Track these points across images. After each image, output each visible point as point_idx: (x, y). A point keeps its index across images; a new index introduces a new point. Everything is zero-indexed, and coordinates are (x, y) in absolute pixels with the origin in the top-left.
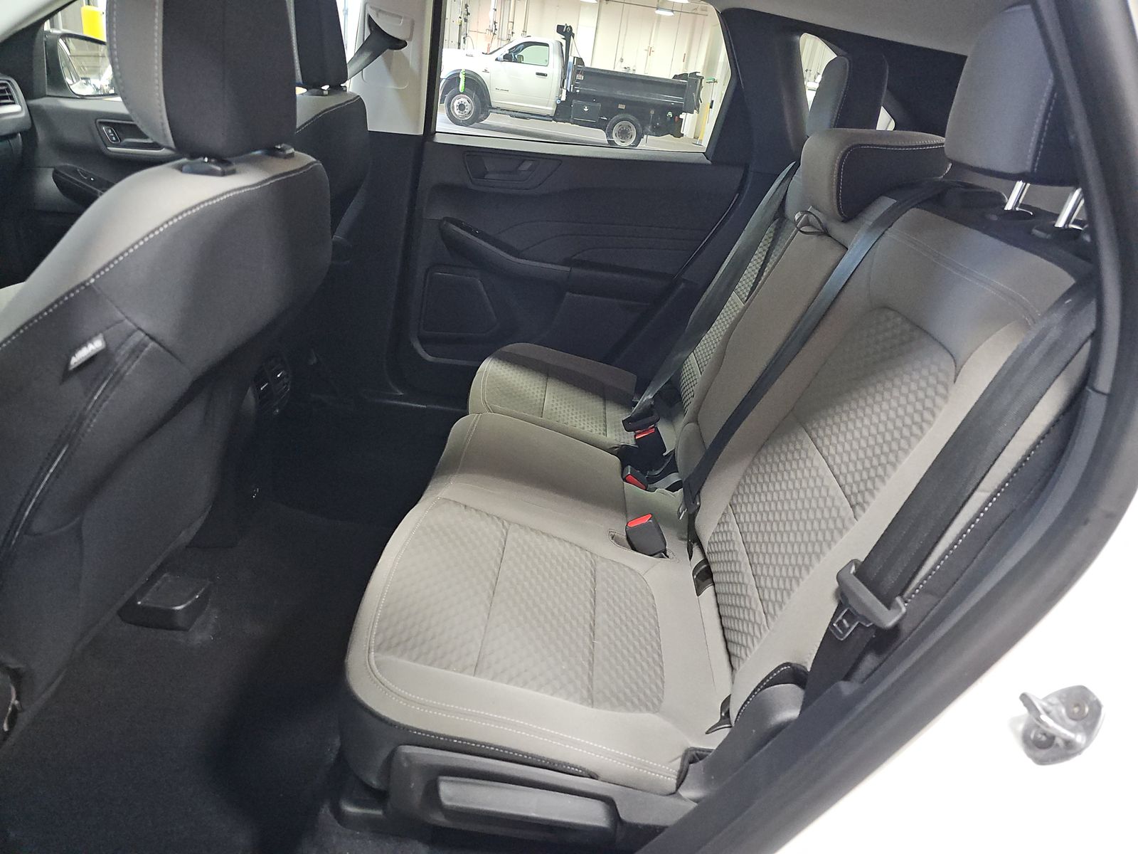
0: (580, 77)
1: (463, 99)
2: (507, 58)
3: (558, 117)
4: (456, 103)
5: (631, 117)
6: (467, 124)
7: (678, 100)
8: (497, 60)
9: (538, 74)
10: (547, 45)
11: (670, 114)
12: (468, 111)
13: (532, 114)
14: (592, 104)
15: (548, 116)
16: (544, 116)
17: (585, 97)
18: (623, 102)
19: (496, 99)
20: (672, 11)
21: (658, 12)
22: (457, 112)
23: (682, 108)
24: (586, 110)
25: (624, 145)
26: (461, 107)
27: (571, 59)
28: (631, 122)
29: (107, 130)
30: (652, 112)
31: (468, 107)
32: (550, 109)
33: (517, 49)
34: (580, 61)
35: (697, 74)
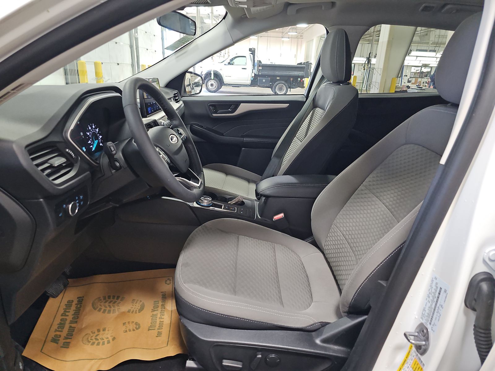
0: (260, 68)
1: (212, 82)
2: (229, 63)
3: (252, 85)
4: (209, 83)
5: (283, 82)
6: (214, 92)
7: (301, 73)
8: (225, 65)
9: (243, 69)
10: (245, 57)
11: (299, 79)
12: (215, 86)
13: (241, 85)
14: (266, 78)
15: (248, 85)
16: (246, 85)
17: (263, 76)
18: (278, 76)
19: (226, 80)
20: (289, 38)
21: (283, 39)
22: (210, 87)
23: (304, 76)
24: (264, 81)
25: (281, 94)
26: (212, 85)
27: (256, 62)
28: (283, 84)
29: (212, 108)
30: (292, 79)
31: (215, 85)
32: (249, 82)
33: (232, 60)
34: (260, 62)
35: (309, 62)
